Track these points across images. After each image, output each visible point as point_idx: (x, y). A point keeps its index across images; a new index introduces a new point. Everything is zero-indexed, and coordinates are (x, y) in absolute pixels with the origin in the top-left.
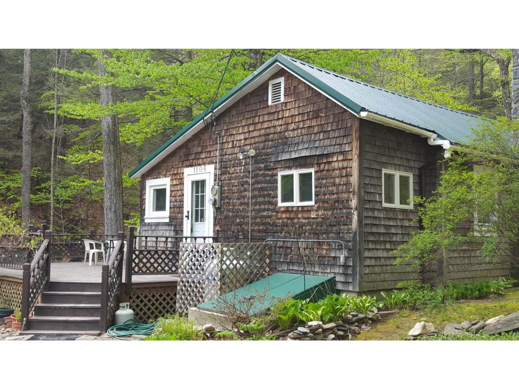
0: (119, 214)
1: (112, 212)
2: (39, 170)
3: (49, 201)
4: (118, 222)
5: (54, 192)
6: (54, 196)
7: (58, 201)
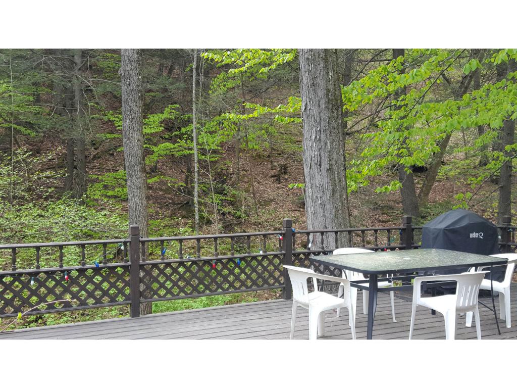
0: (339, 175)
1: (324, 172)
2: (177, 109)
3: (191, 152)
4: (338, 194)
5: (197, 139)
6: (198, 144)
7: (203, 152)
